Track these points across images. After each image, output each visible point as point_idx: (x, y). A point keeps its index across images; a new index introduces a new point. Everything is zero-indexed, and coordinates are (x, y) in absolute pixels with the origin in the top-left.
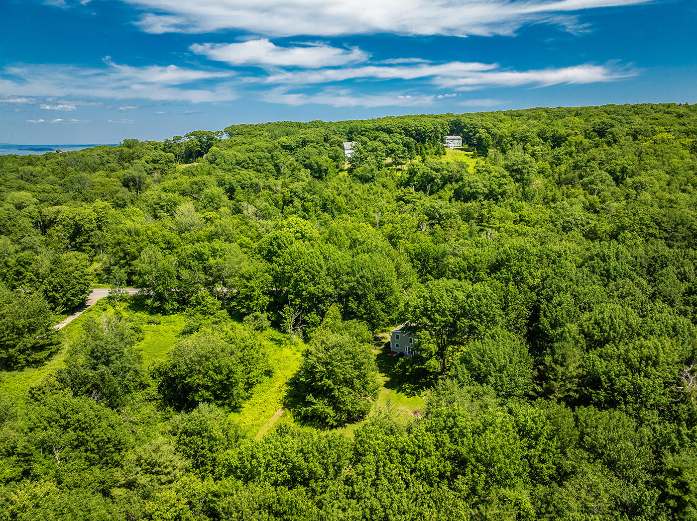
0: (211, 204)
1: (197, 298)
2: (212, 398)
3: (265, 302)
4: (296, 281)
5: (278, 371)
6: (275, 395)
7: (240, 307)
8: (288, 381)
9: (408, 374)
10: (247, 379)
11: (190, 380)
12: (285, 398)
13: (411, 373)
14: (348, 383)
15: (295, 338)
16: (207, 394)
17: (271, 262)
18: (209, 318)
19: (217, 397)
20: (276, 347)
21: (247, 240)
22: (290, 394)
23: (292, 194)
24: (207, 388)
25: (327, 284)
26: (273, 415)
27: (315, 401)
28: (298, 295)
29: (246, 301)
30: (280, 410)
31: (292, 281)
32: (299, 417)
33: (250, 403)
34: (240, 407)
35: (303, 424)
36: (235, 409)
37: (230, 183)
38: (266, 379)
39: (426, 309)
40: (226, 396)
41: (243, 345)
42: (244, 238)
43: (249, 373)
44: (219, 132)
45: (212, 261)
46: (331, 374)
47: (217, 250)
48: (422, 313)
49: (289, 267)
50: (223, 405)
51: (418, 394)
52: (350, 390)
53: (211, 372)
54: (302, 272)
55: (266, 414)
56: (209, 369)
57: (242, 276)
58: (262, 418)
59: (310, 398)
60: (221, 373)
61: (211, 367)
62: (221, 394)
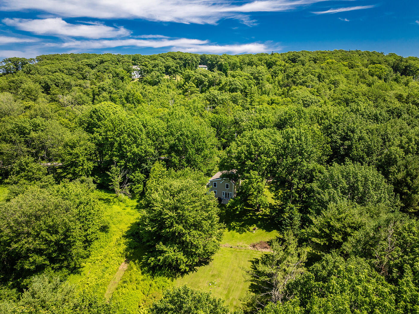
0: (29, 96)
1: (20, 165)
2: (47, 262)
3: (90, 167)
4: (120, 144)
5: (113, 226)
6: (114, 250)
7: (65, 174)
8: (124, 234)
9: (238, 212)
10: (84, 236)
11: (16, 246)
12: (126, 251)
13: (240, 212)
14: (197, 226)
15: (122, 196)
16: (40, 259)
17: (93, 133)
18: (34, 183)
19: (53, 261)
20: (105, 205)
21: (66, 121)
22: (130, 246)
23: (100, 89)
24: (39, 252)
25: (149, 145)
26: (117, 270)
27: (165, 249)
28: (122, 156)
29: (71, 167)
30: (123, 264)
31: (116, 144)
32: (146, 268)
33: (90, 261)
34: (80, 268)
35: (153, 276)
36: (75, 270)
37: (45, 82)
38: (101, 235)
39: (250, 153)
40: (63, 257)
41: (78, 201)
42: (63, 120)
43: (86, 230)
44: (31, 59)
45: (33, 134)
46: (181, 219)
47: (39, 125)
48: (246, 157)
49: (111, 133)
50: (60, 268)
51: (248, 230)
52: (201, 233)
53: (43, 233)
54: (125, 136)
55: (110, 270)
56: (42, 230)
57: (67, 145)
58: (107, 275)
59: (160, 246)
60: (57, 232)
61: (43, 226)
62: (58, 256)
